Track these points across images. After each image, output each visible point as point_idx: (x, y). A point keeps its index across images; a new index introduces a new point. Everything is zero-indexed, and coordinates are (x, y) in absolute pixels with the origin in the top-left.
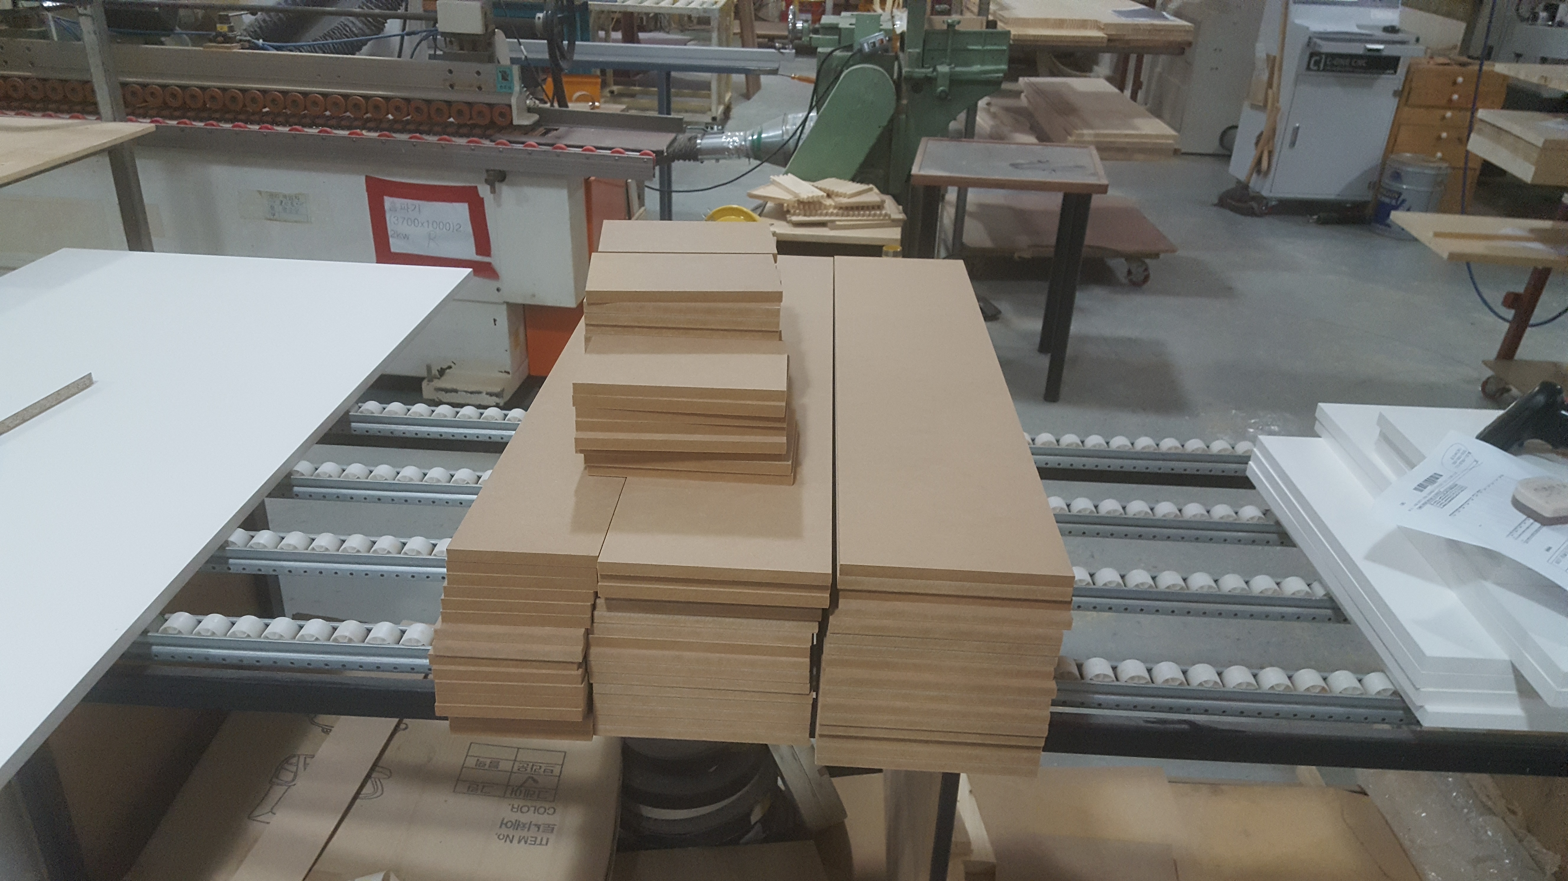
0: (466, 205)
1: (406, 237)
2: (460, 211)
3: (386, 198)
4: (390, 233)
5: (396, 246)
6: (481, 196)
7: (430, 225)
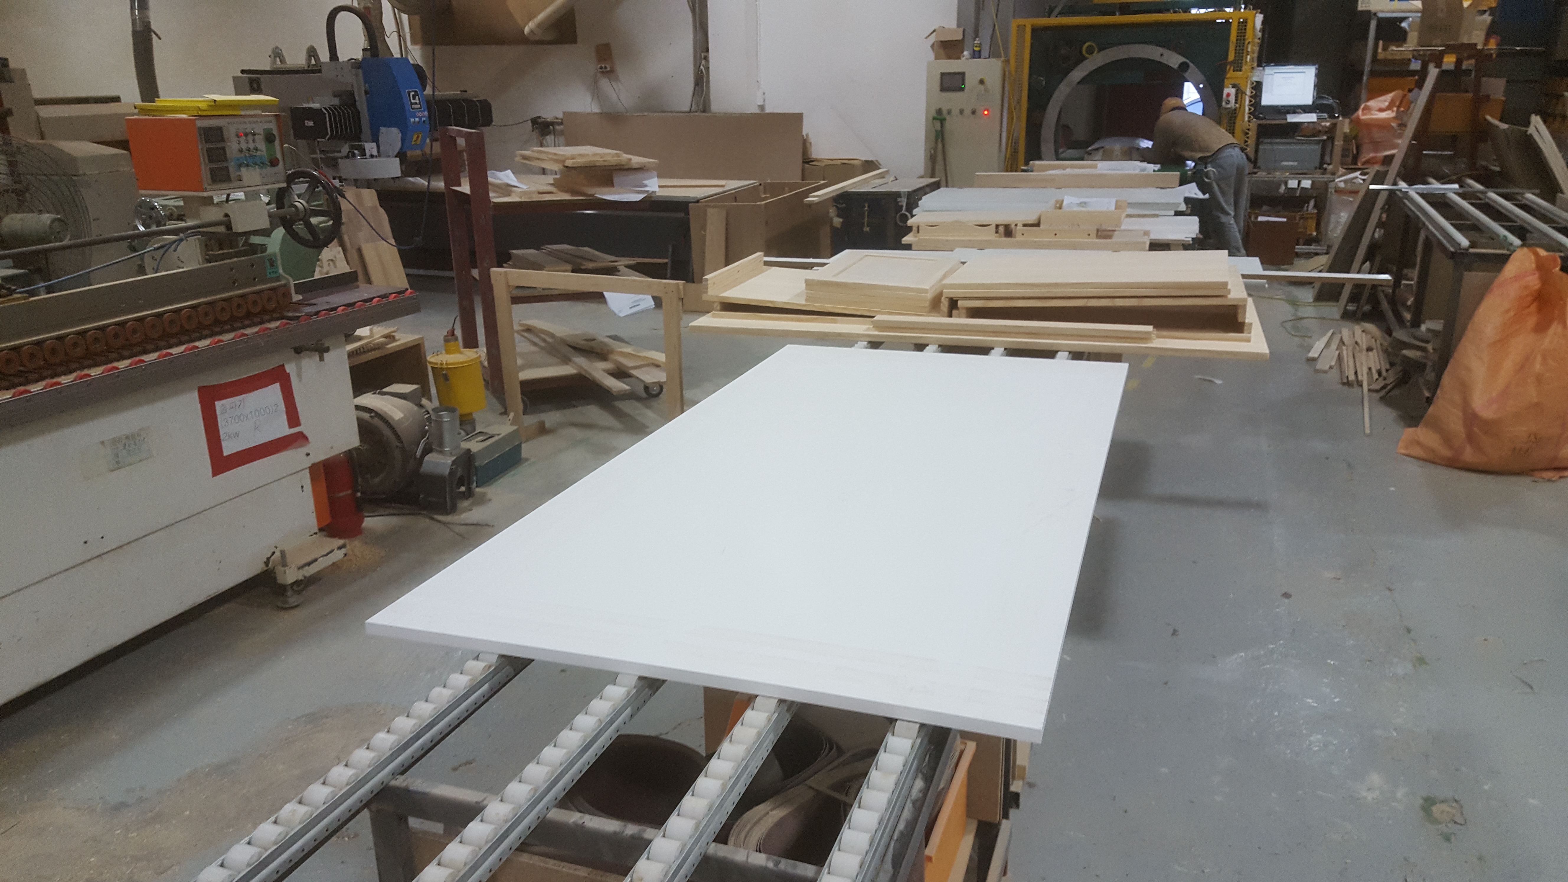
0: (277, 385)
1: (237, 435)
2: (274, 391)
3: (216, 403)
4: (222, 437)
5: (229, 448)
6: (288, 372)
7: (253, 413)
